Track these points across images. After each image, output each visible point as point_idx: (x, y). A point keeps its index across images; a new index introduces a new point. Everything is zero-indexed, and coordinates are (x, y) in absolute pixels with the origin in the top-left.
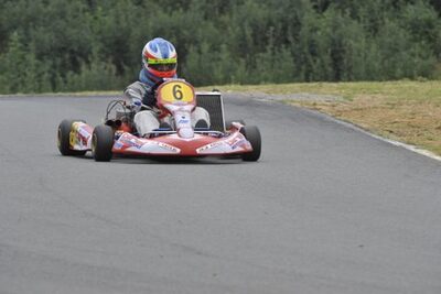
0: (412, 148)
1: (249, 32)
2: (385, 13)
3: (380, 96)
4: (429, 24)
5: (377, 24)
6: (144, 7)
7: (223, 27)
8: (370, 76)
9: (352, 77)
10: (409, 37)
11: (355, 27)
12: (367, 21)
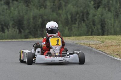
1: (69, 17)
3: (115, 41)
5: (118, 14)
6: (29, 7)
9: (109, 34)
11: (110, 15)
12: (114, 12)
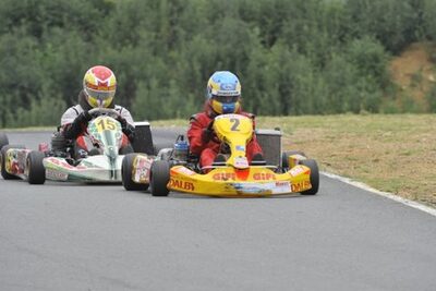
0: (347, 181)
1: (197, 67)
2: (332, 48)
3: (320, 130)
4: (376, 58)
5: (324, 59)
6: (94, 43)
7: (171, 63)
8: (318, 110)
9: (300, 111)
10: (356, 71)
11: (302, 62)
12: (314, 55)
